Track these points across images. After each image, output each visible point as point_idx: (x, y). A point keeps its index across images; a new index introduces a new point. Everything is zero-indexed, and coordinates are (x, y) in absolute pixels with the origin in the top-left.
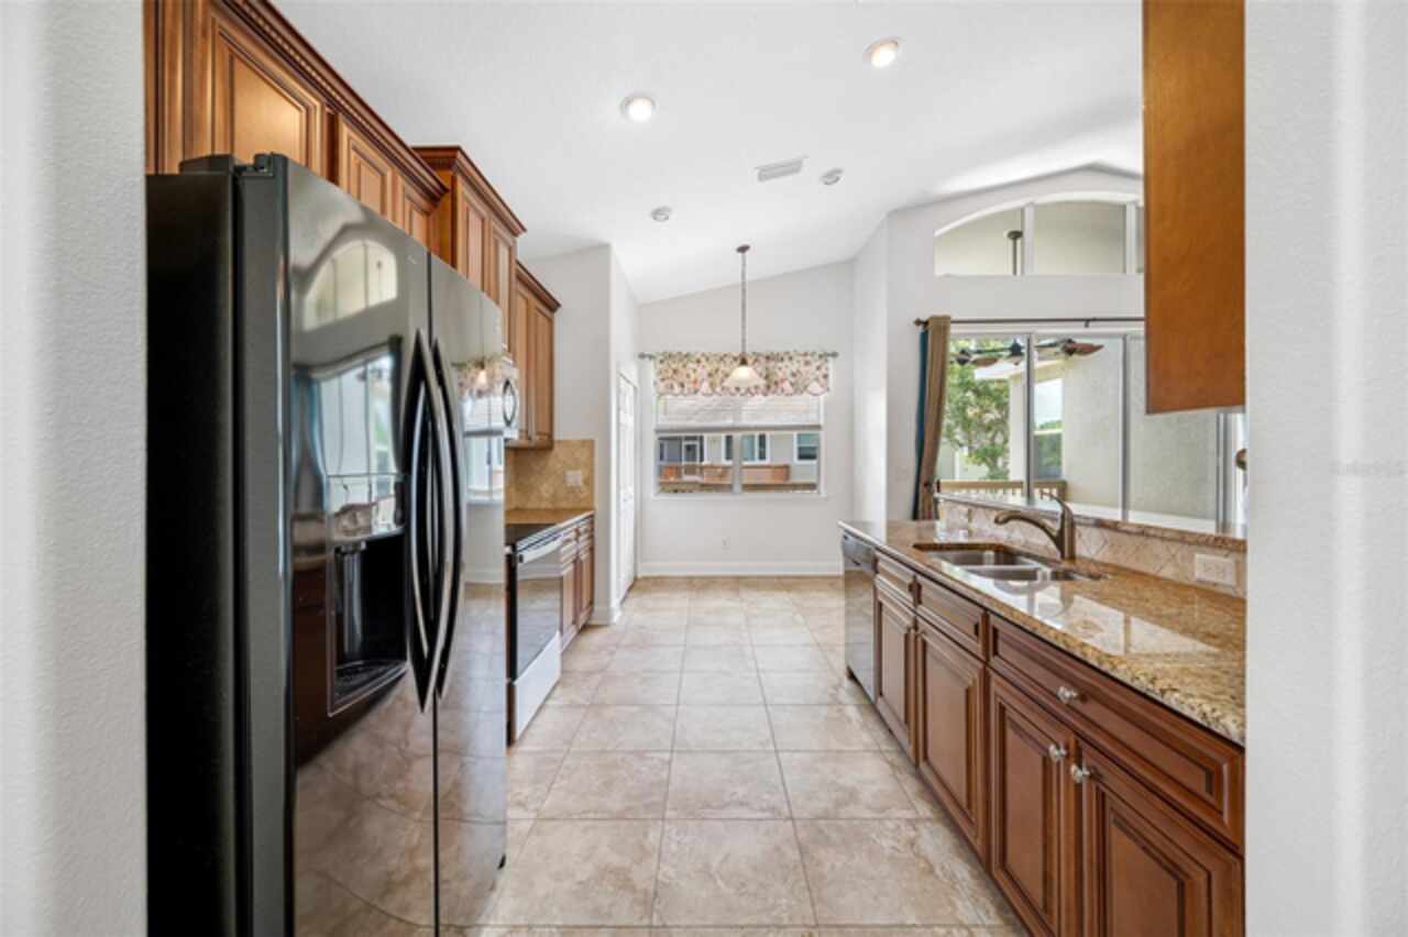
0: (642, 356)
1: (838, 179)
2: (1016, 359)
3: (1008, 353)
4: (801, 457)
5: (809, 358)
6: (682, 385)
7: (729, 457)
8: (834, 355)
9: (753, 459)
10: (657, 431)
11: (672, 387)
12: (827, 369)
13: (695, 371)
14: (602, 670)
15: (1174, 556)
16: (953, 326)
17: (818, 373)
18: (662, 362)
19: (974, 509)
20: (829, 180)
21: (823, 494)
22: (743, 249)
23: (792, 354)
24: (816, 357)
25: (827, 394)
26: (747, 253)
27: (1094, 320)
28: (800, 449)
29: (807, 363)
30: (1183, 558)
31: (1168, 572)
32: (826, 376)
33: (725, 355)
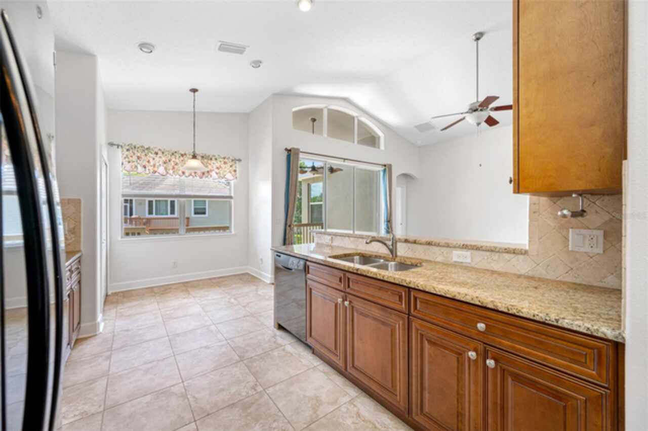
0: (111, 144)
1: (259, 66)
2: (314, 172)
3: (310, 169)
4: (196, 213)
5: (226, 160)
6: (145, 167)
7: (150, 212)
8: (239, 160)
9: (167, 214)
10: (123, 196)
11: (136, 167)
12: (236, 167)
13: (154, 159)
14: (106, 374)
15: (443, 253)
16: (301, 154)
17: (231, 169)
18: (128, 150)
19: (334, 237)
20: (254, 66)
21: (233, 232)
22: (194, 91)
23: (217, 156)
24: (230, 160)
25: (235, 180)
26: (196, 93)
27: (347, 159)
28: (195, 209)
29: (225, 163)
30: (447, 253)
31: (439, 259)
32: (235, 171)
33: (176, 152)
